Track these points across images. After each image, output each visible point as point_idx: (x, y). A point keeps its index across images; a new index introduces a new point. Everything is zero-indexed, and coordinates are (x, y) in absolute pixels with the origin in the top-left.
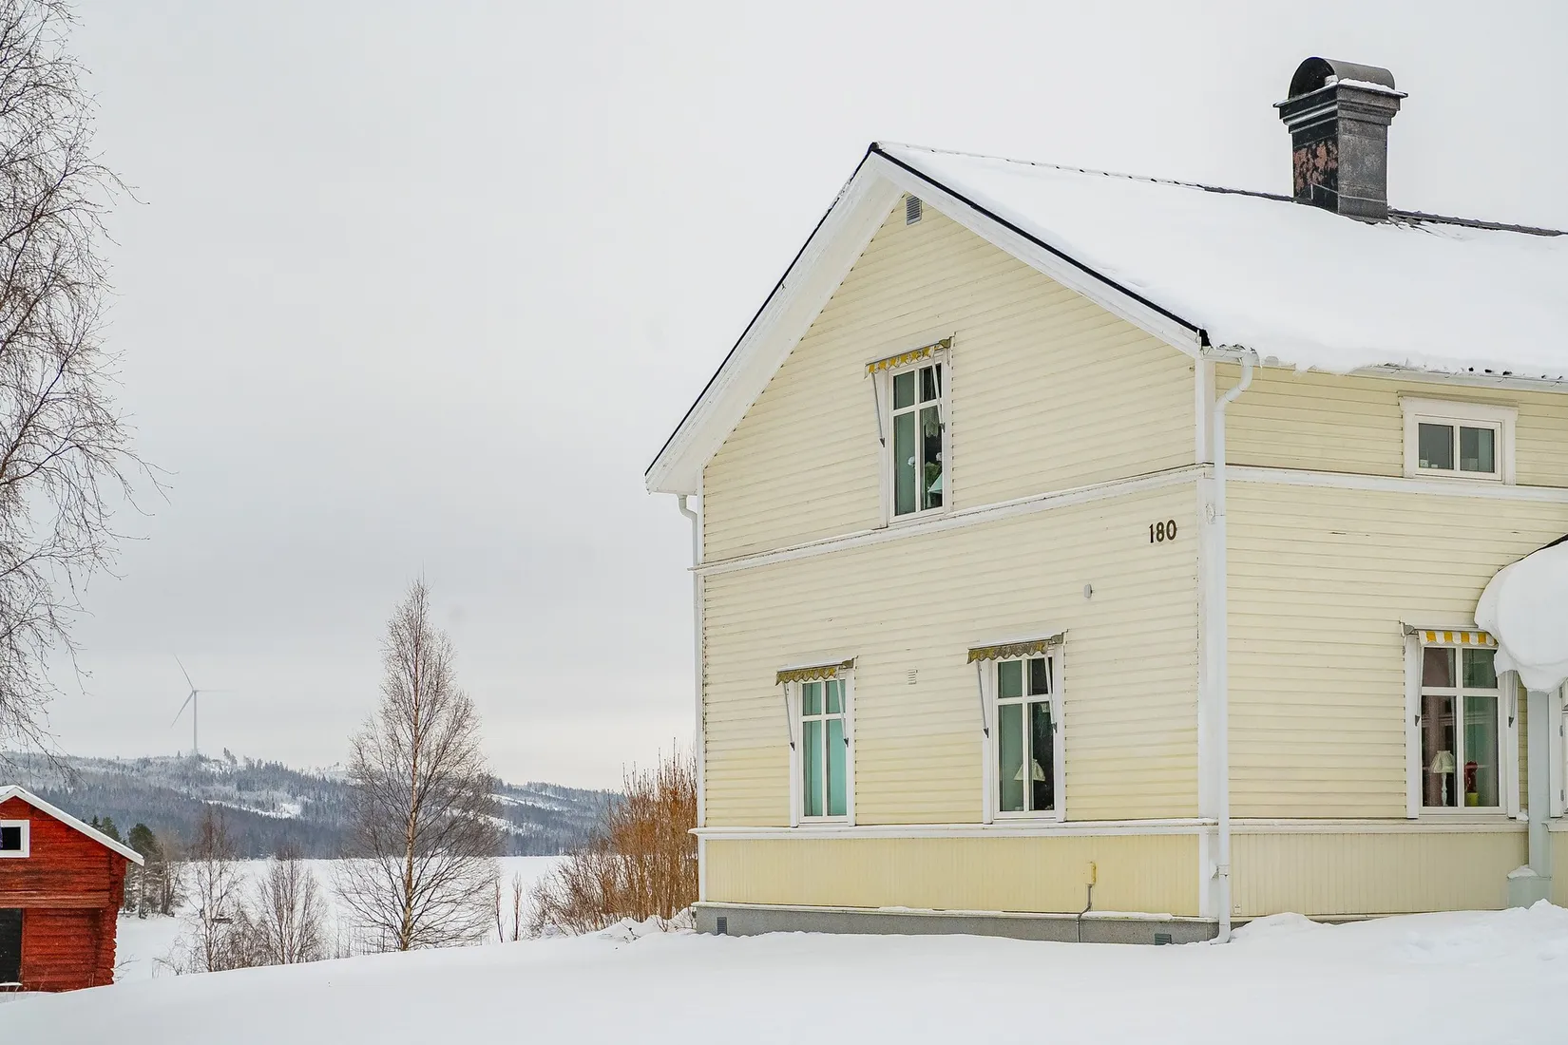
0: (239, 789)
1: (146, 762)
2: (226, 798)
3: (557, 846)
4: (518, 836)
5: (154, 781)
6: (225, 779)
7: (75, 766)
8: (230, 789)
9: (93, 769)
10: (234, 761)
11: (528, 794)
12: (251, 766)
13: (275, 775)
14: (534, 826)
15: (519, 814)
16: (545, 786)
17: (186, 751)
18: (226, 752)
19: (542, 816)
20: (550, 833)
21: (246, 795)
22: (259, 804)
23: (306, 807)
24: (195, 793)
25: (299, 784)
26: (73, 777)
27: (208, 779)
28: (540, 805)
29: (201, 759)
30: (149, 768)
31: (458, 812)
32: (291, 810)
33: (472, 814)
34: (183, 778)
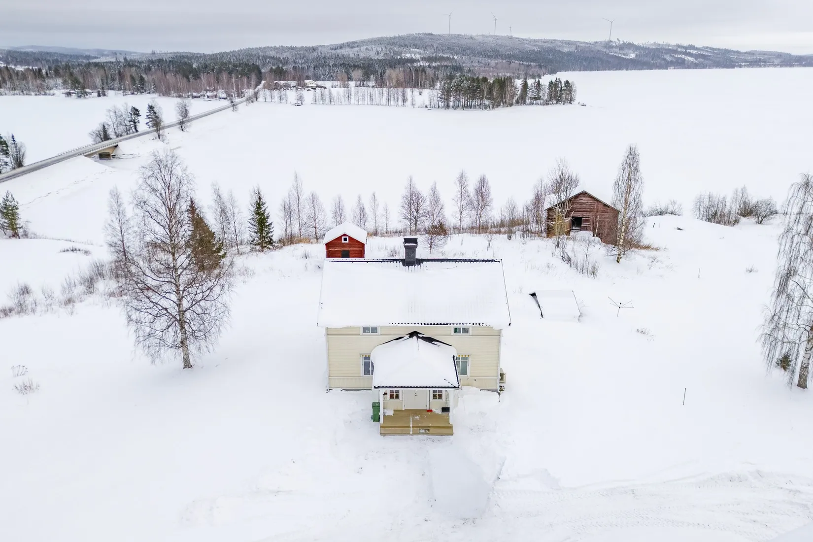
0: (620, 50)
1: (596, 43)
2: (616, 53)
3: (707, 66)
4: (695, 63)
5: (598, 48)
6: (616, 47)
7: (578, 44)
8: (617, 50)
9: (582, 45)
10: (620, 41)
11: (703, 50)
12: (624, 43)
13: (630, 46)
14: (701, 60)
15: (697, 56)
16: (707, 47)
17: (607, 39)
18: (618, 39)
19: (703, 56)
20: (706, 62)
21: (621, 52)
22: (624, 54)
23: (637, 55)
24: (608, 51)
25: (636, 48)
27: (611, 47)
28: (705, 53)
29: (611, 41)
30: (597, 44)
31: (679, 56)
32: (632, 56)
33: (683, 56)
34: (605, 47)
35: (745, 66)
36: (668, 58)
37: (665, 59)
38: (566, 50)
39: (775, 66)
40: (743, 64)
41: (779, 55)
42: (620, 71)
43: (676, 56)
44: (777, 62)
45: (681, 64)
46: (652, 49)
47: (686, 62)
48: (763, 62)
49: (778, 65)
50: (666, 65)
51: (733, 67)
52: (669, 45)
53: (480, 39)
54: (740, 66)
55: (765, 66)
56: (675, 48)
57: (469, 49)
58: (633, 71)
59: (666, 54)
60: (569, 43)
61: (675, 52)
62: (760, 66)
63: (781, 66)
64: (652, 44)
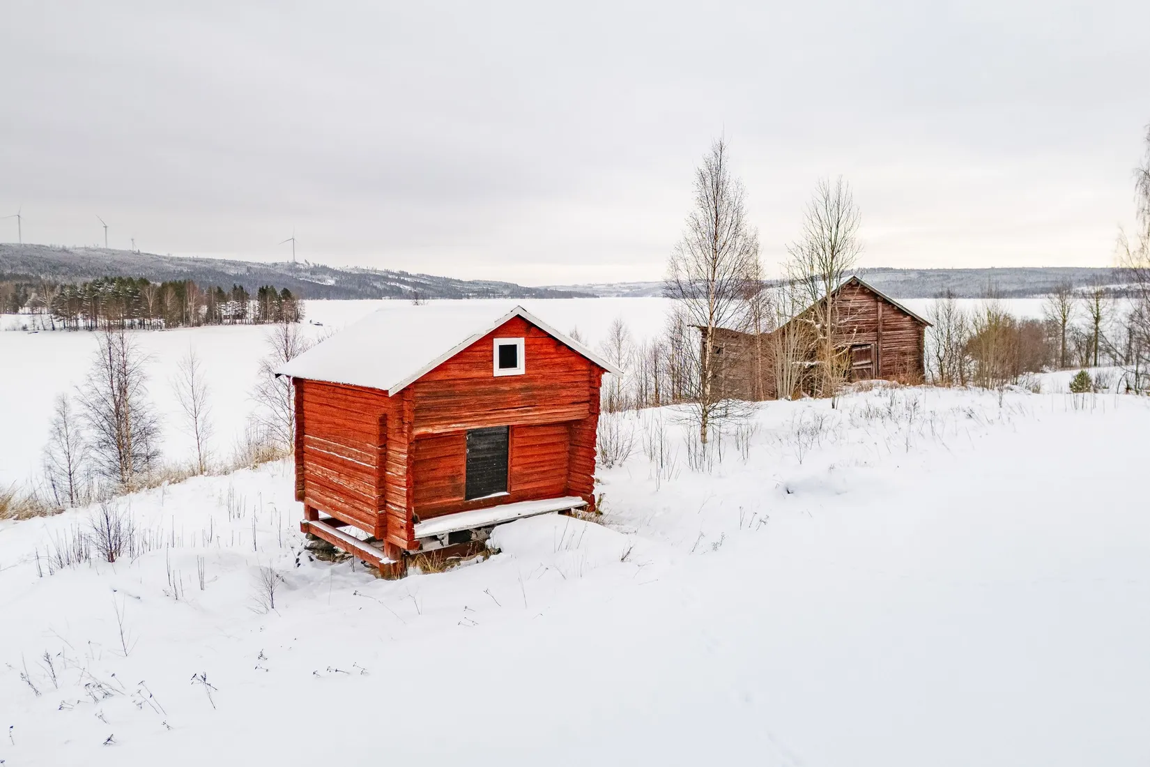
0: (311, 274)
1: (276, 264)
2: (306, 277)
3: (429, 296)
4: (415, 293)
5: (282, 271)
6: (306, 271)
7: (249, 265)
8: (308, 274)
9: (256, 266)
10: (309, 264)
11: (418, 278)
12: (315, 266)
13: (325, 270)
14: (420, 289)
15: (415, 285)
16: (423, 275)
17: (291, 260)
18: (306, 261)
19: (423, 285)
20: (426, 291)
21: (314, 277)
22: (319, 280)
23: (337, 281)
24: (295, 276)
25: (334, 273)
26: (249, 269)
27: (299, 270)
28: (422, 281)
29: (297, 263)
30: (276, 267)
31: (393, 284)
32: (331, 282)
33: (398, 285)
34: (290, 270)
35: (473, 296)
36: (379, 285)
37: (376, 287)
38: (232, 272)
39: (505, 297)
40: (471, 294)
41: (507, 286)
42: (319, 301)
43: (389, 284)
44: (506, 292)
45: (397, 294)
46: (355, 275)
47: (403, 291)
48: (491, 292)
49: (508, 296)
50: (379, 295)
51: (461, 297)
52: (376, 271)
53: (81, 253)
54: (468, 297)
55: (494, 297)
56: (384, 274)
57: (64, 265)
58: (337, 301)
59: (375, 281)
60: (234, 264)
61: (386, 279)
62: (489, 297)
63: (512, 297)
64: (353, 269)
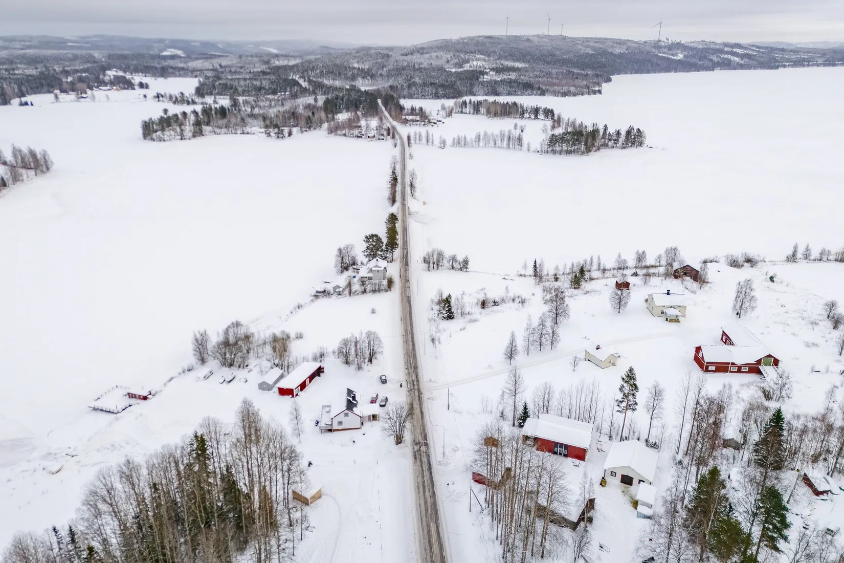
0: (668, 50)
1: (646, 42)
2: (664, 53)
3: (751, 67)
4: (741, 64)
5: (648, 48)
6: (665, 47)
7: (629, 44)
8: (666, 50)
9: (633, 45)
10: (668, 41)
11: (747, 48)
12: (672, 43)
13: (678, 46)
14: (746, 60)
15: (742, 56)
16: (752, 45)
17: (656, 39)
18: (667, 39)
19: (749, 56)
20: (751, 62)
21: (669, 52)
22: (673, 55)
23: (685, 56)
24: (657, 52)
25: (684, 48)
27: (660, 47)
28: (750, 52)
29: (660, 41)
30: (647, 44)
31: (726, 56)
32: (680, 56)
33: (729, 57)
34: (654, 47)
35: (789, 66)
36: (715, 59)
37: (711, 60)
38: (617, 51)
39: (818, 65)
40: (787, 64)
42: (669, 73)
43: (723, 56)
45: (727, 65)
46: (700, 49)
47: (732, 63)
48: (807, 61)
49: (821, 64)
50: (712, 67)
51: (777, 67)
52: (715, 45)
54: (784, 66)
55: (808, 66)
56: (721, 47)
58: (681, 73)
59: (713, 54)
60: (621, 43)
61: (722, 51)
62: (804, 66)
63: (825, 65)
64: (698, 43)
